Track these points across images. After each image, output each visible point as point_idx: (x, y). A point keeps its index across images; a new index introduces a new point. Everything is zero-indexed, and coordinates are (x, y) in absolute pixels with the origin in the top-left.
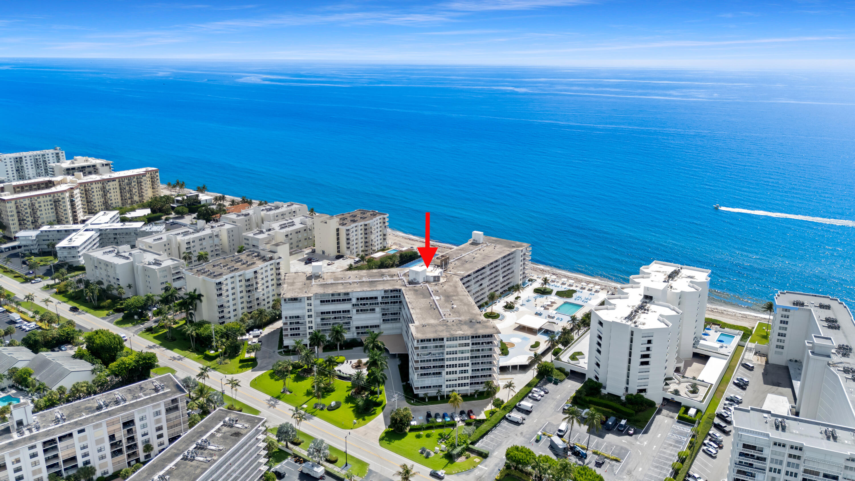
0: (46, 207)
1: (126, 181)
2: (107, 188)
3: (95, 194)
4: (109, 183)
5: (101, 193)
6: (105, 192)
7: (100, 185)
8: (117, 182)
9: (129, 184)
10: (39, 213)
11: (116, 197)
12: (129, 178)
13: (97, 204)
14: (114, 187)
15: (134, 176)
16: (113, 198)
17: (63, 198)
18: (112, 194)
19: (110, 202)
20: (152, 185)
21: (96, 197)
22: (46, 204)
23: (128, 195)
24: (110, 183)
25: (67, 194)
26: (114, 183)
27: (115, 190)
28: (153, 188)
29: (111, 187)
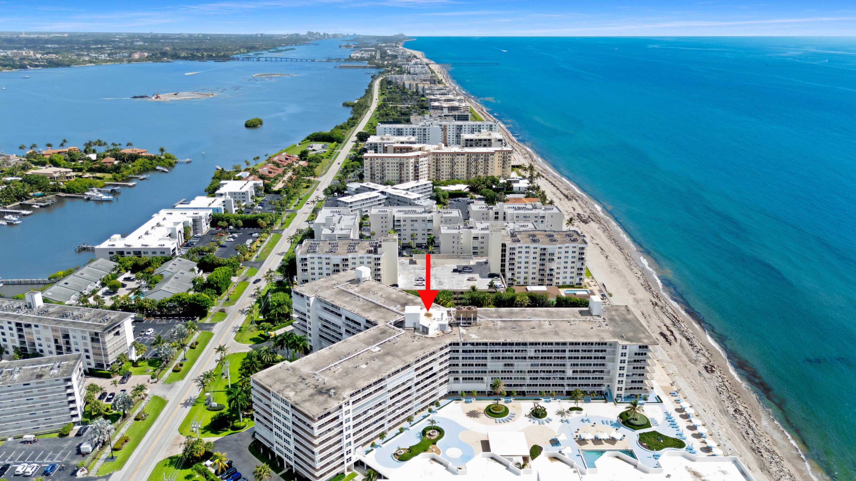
0: (393, 168)
1: (474, 157)
2: (456, 160)
3: (445, 164)
4: (458, 157)
5: (450, 164)
6: (453, 163)
7: (450, 157)
8: (465, 157)
9: (476, 160)
10: (386, 172)
11: (462, 170)
12: (477, 154)
13: (444, 173)
14: (463, 160)
15: (482, 153)
16: (459, 170)
17: (407, 163)
18: (460, 167)
19: (456, 173)
20: (503, 164)
21: (445, 167)
22: (393, 165)
23: (474, 170)
24: (460, 157)
25: (413, 160)
26: (463, 157)
27: (462, 164)
28: (503, 168)
29: (460, 160)
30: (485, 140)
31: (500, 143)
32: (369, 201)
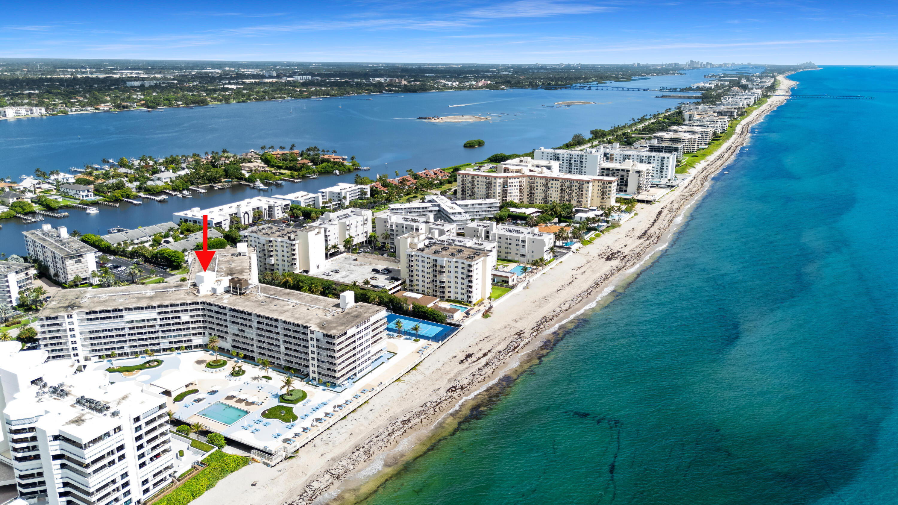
0: (482, 186)
1: (568, 183)
2: (550, 185)
3: (539, 188)
4: (552, 182)
5: (544, 188)
6: (547, 188)
7: (544, 181)
8: (559, 183)
9: (570, 187)
10: (476, 189)
11: (556, 196)
12: (572, 181)
13: (538, 198)
14: (557, 186)
15: (577, 181)
16: (553, 196)
17: (495, 183)
18: (553, 192)
19: (549, 199)
21: (539, 191)
22: (482, 183)
23: (567, 197)
24: (554, 182)
25: (501, 181)
26: (557, 182)
27: (556, 189)
29: (554, 186)
30: (623, 170)
31: (638, 174)
32: (417, 210)
